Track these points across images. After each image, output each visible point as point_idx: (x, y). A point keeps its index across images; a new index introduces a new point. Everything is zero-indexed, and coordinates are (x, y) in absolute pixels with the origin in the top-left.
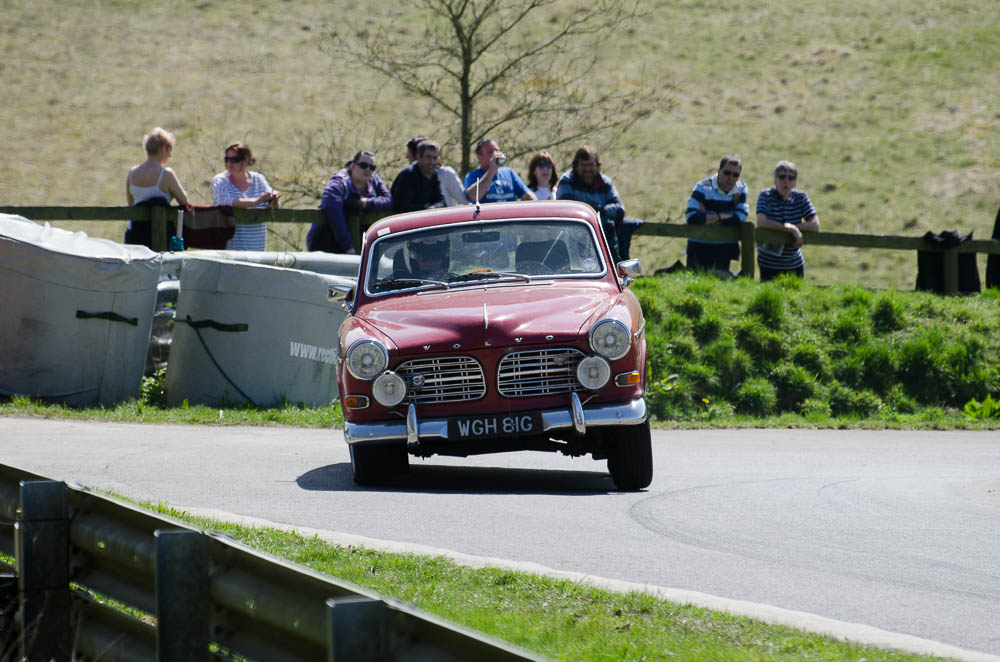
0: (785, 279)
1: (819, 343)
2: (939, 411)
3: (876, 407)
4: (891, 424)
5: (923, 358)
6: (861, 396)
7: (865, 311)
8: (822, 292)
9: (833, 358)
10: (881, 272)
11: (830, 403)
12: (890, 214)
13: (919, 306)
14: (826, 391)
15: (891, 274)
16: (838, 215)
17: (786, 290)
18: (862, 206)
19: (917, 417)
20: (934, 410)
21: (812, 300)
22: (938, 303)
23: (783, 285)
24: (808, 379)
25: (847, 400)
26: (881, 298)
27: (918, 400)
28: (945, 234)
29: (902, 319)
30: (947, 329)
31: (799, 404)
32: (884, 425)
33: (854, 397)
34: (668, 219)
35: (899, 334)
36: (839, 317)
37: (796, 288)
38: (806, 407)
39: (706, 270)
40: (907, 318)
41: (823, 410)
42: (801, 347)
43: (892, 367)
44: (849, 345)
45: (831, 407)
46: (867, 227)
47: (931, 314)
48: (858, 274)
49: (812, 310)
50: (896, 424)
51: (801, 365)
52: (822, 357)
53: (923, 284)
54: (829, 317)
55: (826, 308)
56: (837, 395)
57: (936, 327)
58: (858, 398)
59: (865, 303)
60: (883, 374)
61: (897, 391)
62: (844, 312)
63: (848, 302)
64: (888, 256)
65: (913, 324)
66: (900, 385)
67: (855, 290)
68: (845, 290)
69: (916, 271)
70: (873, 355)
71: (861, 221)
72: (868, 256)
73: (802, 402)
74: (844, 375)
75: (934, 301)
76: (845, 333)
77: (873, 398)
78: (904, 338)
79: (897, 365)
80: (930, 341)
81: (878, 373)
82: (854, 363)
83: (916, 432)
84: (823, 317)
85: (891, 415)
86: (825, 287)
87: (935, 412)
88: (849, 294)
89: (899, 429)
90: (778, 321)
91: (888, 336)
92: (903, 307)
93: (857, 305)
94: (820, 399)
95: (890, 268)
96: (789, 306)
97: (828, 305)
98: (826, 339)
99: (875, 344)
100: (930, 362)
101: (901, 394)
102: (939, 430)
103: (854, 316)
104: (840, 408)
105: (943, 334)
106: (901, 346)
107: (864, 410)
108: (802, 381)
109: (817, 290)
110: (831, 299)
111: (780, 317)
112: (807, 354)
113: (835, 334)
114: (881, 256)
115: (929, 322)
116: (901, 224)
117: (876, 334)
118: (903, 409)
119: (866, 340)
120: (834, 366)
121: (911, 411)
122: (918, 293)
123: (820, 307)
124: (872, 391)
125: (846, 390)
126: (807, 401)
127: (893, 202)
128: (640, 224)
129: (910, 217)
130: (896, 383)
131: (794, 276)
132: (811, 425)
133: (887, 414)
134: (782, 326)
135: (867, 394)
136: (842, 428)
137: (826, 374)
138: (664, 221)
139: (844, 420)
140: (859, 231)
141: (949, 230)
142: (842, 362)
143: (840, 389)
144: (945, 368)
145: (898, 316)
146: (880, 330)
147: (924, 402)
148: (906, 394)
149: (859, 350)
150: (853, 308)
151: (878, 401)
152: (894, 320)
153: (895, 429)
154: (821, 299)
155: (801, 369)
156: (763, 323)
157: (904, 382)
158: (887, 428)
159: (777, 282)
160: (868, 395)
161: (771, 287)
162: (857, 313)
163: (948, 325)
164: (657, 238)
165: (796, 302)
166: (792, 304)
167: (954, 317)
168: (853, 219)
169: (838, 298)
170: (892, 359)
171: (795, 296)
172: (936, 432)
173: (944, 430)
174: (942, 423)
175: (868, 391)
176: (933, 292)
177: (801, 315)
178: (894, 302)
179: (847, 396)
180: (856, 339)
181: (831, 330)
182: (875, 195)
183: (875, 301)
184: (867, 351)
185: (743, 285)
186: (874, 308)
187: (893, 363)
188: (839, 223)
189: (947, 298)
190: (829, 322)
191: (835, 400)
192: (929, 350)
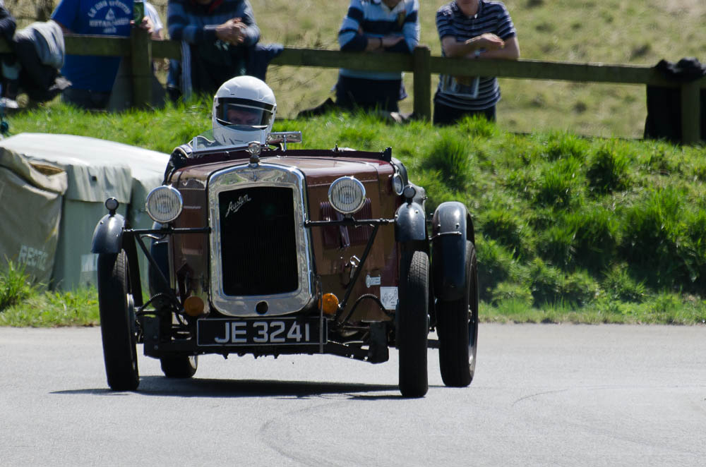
0: (472, 122)
1: (517, 208)
2: (675, 298)
3: (593, 293)
4: (611, 317)
5: (654, 229)
6: (572, 279)
7: (578, 167)
8: (520, 141)
9: (535, 229)
10: (603, 115)
11: (531, 288)
12: (614, 38)
13: (649, 159)
14: (525, 272)
15: (615, 118)
16: (545, 39)
17: (473, 136)
18: (576, 27)
19: (645, 308)
20: (668, 297)
21: (509, 151)
22: (673, 155)
23: (468, 131)
24: (502, 256)
25: (554, 286)
26: (598, 148)
27: (647, 285)
28: (684, 64)
29: (625, 176)
30: (686, 190)
31: (489, 290)
32: (602, 318)
33: (563, 280)
34: (318, 44)
35: (622, 196)
36: (543, 174)
37: (487, 135)
38: (500, 294)
39: (366, 112)
40: (632, 175)
41: (523, 298)
42: (493, 214)
43: (613, 240)
44: (555, 211)
45: (534, 294)
46: (583, 55)
47: (664, 169)
48: (571, 118)
49: (508, 165)
50: (617, 317)
51: (493, 238)
52: (521, 227)
53: (653, 130)
54: (530, 173)
55: (526, 162)
56: (540, 277)
57: (670, 187)
58: (568, 282)
59: (577, 155)
60: (601, 251)
61: (620, 273)
62: (551, 167)
63: (554, 154)
64: (612, 94)
65: (641, 184)
66: (624, 265)
67: (563, 137)
68: (552, 138)
69: (645, 114)
70: (588, 224)
71: (576, 48)
72: (586, 93)
73: (494, 286)
74: (549, 251)
75: (667, 153)
76: (552, 196)
77: (587, 282)
78: (629, 201)
79: (619, 237)
80: (663, 204)
81: (595, 249)
82: (563, 235)
83: (644, 328)
84: (522, 174)
85: (611, 304)
86: (524, 134)
87: (669, 301)
88: (556, 143)
89: (622, 323)
90: (462, 178)
91: (608, 198)
92: (628, 161)
93: (567, 158)
94: (518, 283)
95: (614, 110)
96: (477, 159)
97: (529, 157)
98: (526, 204)
99: (591, 209)
100: (663, 234)
101: (626, 277)
102: (675, 323)
103: (562, 173)
104: (544, 295)
105: (680, 197)
106: (624, 212)
107: (575, 298)
108: (494, 259)
109: (515, 138)
110: (532, 150)
111: (465, 173)
112: (500, 223)
113: (538, 196)
114: (602, 93)
115: (663, 181)
116: (627, 50)
117: (591, 196)
118: (627, 297)
119: (578, 205)
120: (536, 239)
121: (638, 299)
122: (647, 142)
123: (518, 161)
124: (586, 272)
125: (552, 272)
126: (501, 287)
127: (619, 21)
128: (280, 51)
129: (640, 41)
130: (619, 263)
131: (483, 120)
132: (505, 318)
133: (606, 303)
134: (468, 185)
135: (580, 276)
136: (547, 321)
137: (526, 250)
138: (312, 47)
139: (550, 312)
140: (572, 59)
141: (689, 58)
142: (547, 234)
143: (545, 269)
144: (682, 242)
145: (621, 172)
146: (597, 190)
147: (654, 287)
148: (631, 276)
149: (569, 218)
150: (561, 162)
151: (594, 286)
152: (617, 177)
153: (616, 322)
154: (518, 150)
155: (492, 243)
156: (443, 181)
157: (629, 262)
158: (605, 322)
159: (461, 127)
160: (582, 278)
161: (452, 134)
162: (567, 169)
163: (687, 185)
164: (303, 69)
165: (487, 154)
166: (481, 156)
167: (695, 173)
168: (566, 44)
169: (543, 148)
170: (614, 229)
171: (485, 146)
172: (671, 328)
173: (681, 324)
174: (678, 315)
175: (581, 272)
176: (667, 141)
177: (492, 171)
178: (615, 154)
179: (553, 280)
180: (566, 203)
181: (533, 191)
182: (594, 12)
183: (590, 153)
184: (580, 218)
185: (416, 132)
186: (589, 161)
187: (615, 234)
188: (547, 49)
189: (684, 148)
190: (530, 180)
191: (538, 284)
192: (662, 218)
